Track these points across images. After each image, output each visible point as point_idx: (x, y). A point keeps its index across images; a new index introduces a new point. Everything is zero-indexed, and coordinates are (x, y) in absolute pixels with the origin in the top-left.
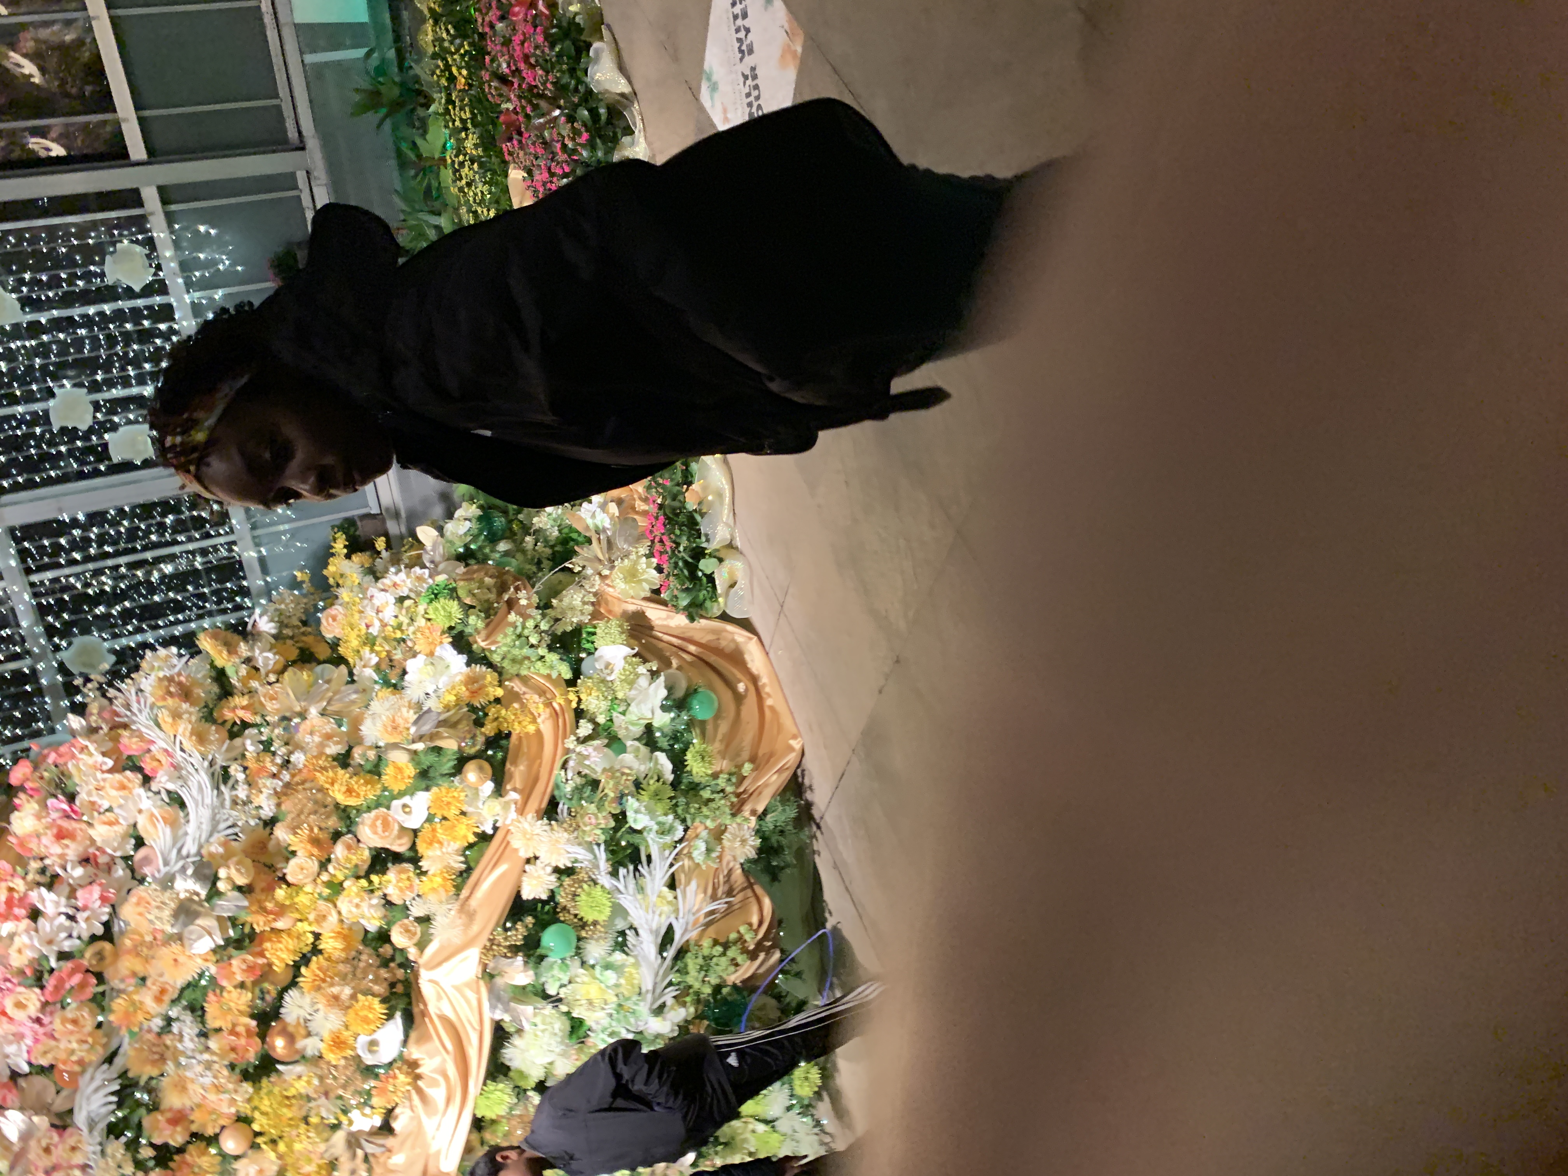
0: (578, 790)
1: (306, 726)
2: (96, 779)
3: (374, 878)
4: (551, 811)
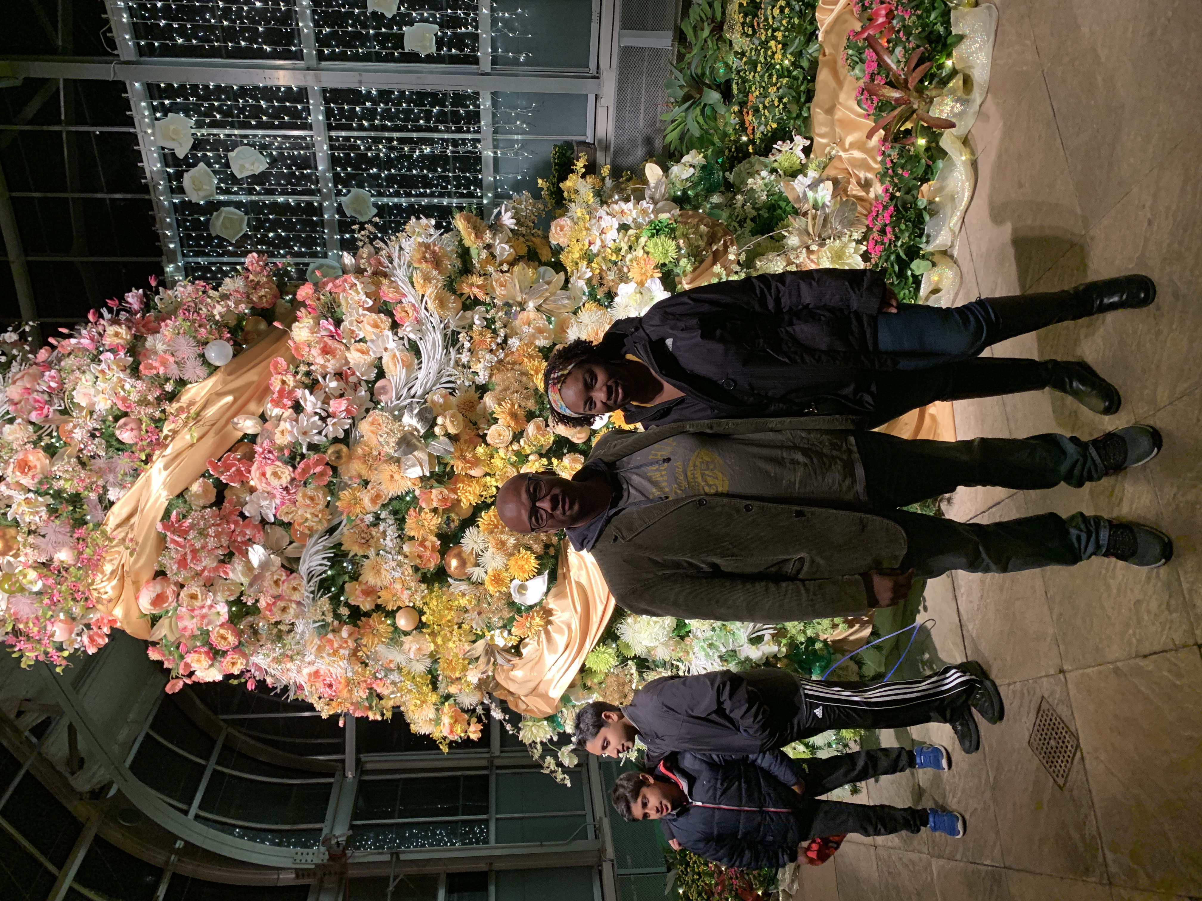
2: (358, 313)
3: (554, 460)
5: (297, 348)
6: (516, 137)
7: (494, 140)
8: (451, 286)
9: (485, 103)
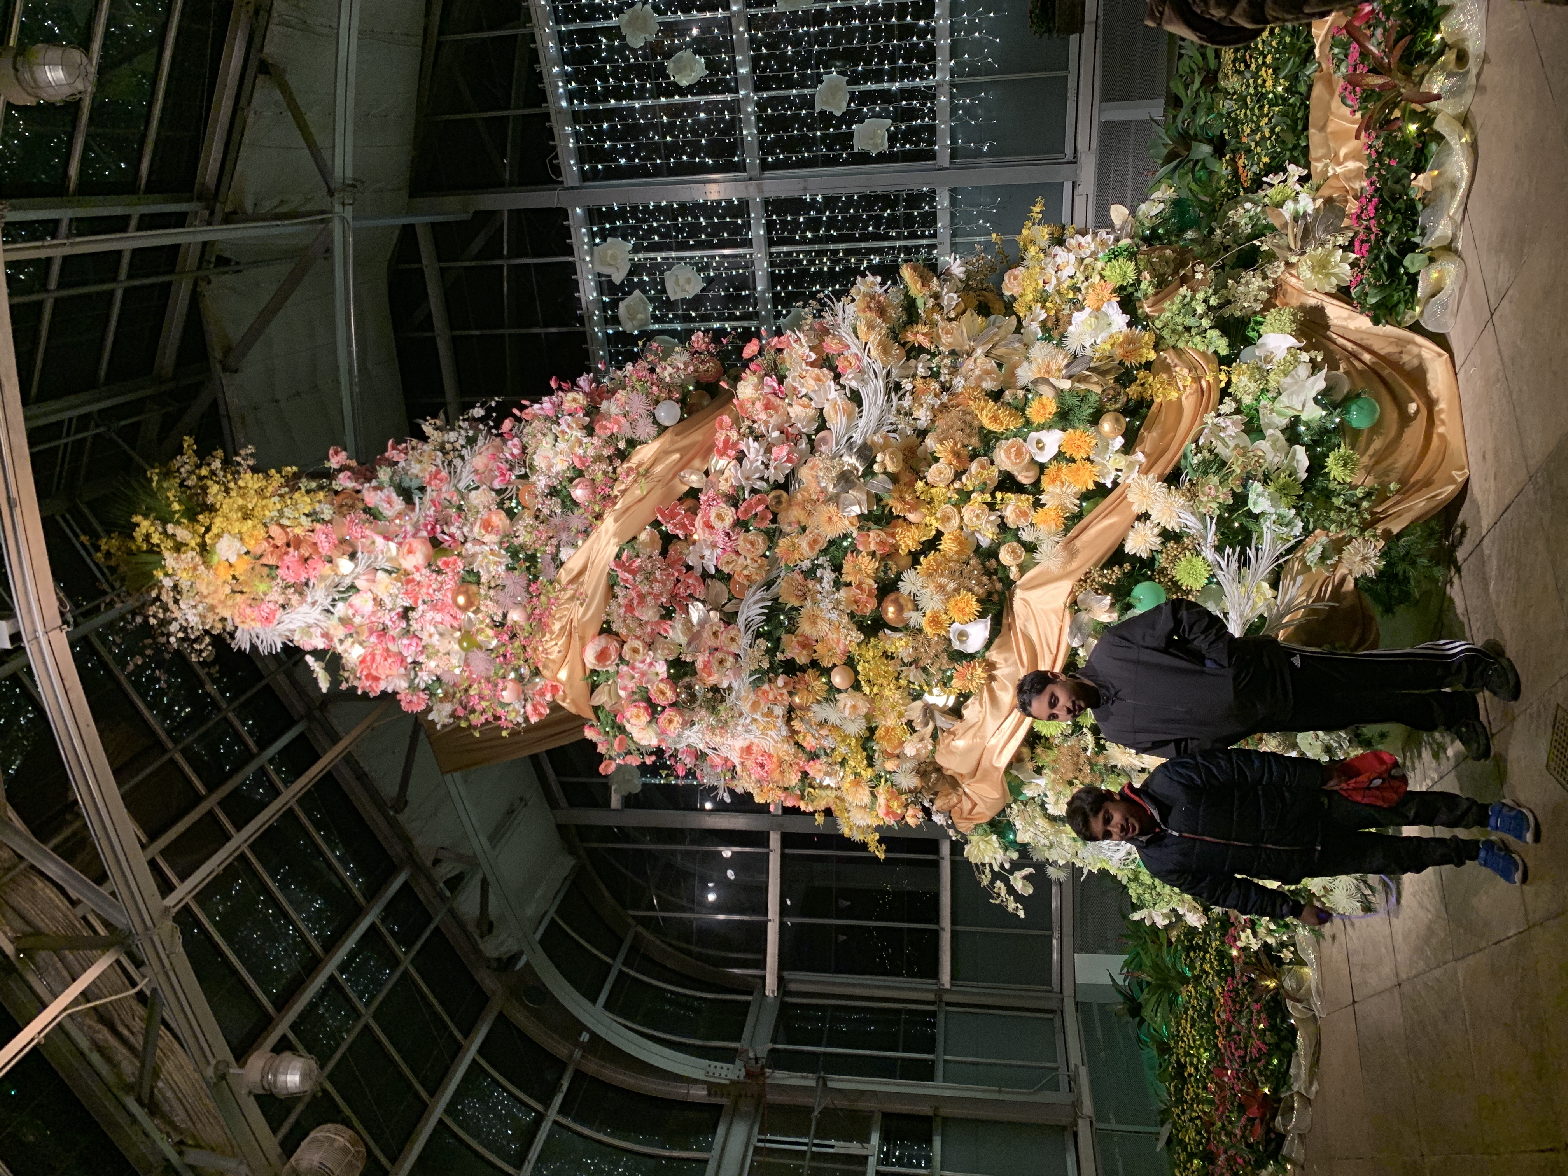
1: (970, 362)
2: (801, 368)
3: (999, 495)
4: (1173, 479)
5: (741, 406)
6: (978, 239)
7: (952, 244)
8: (895, 334)
9: (943, 202)
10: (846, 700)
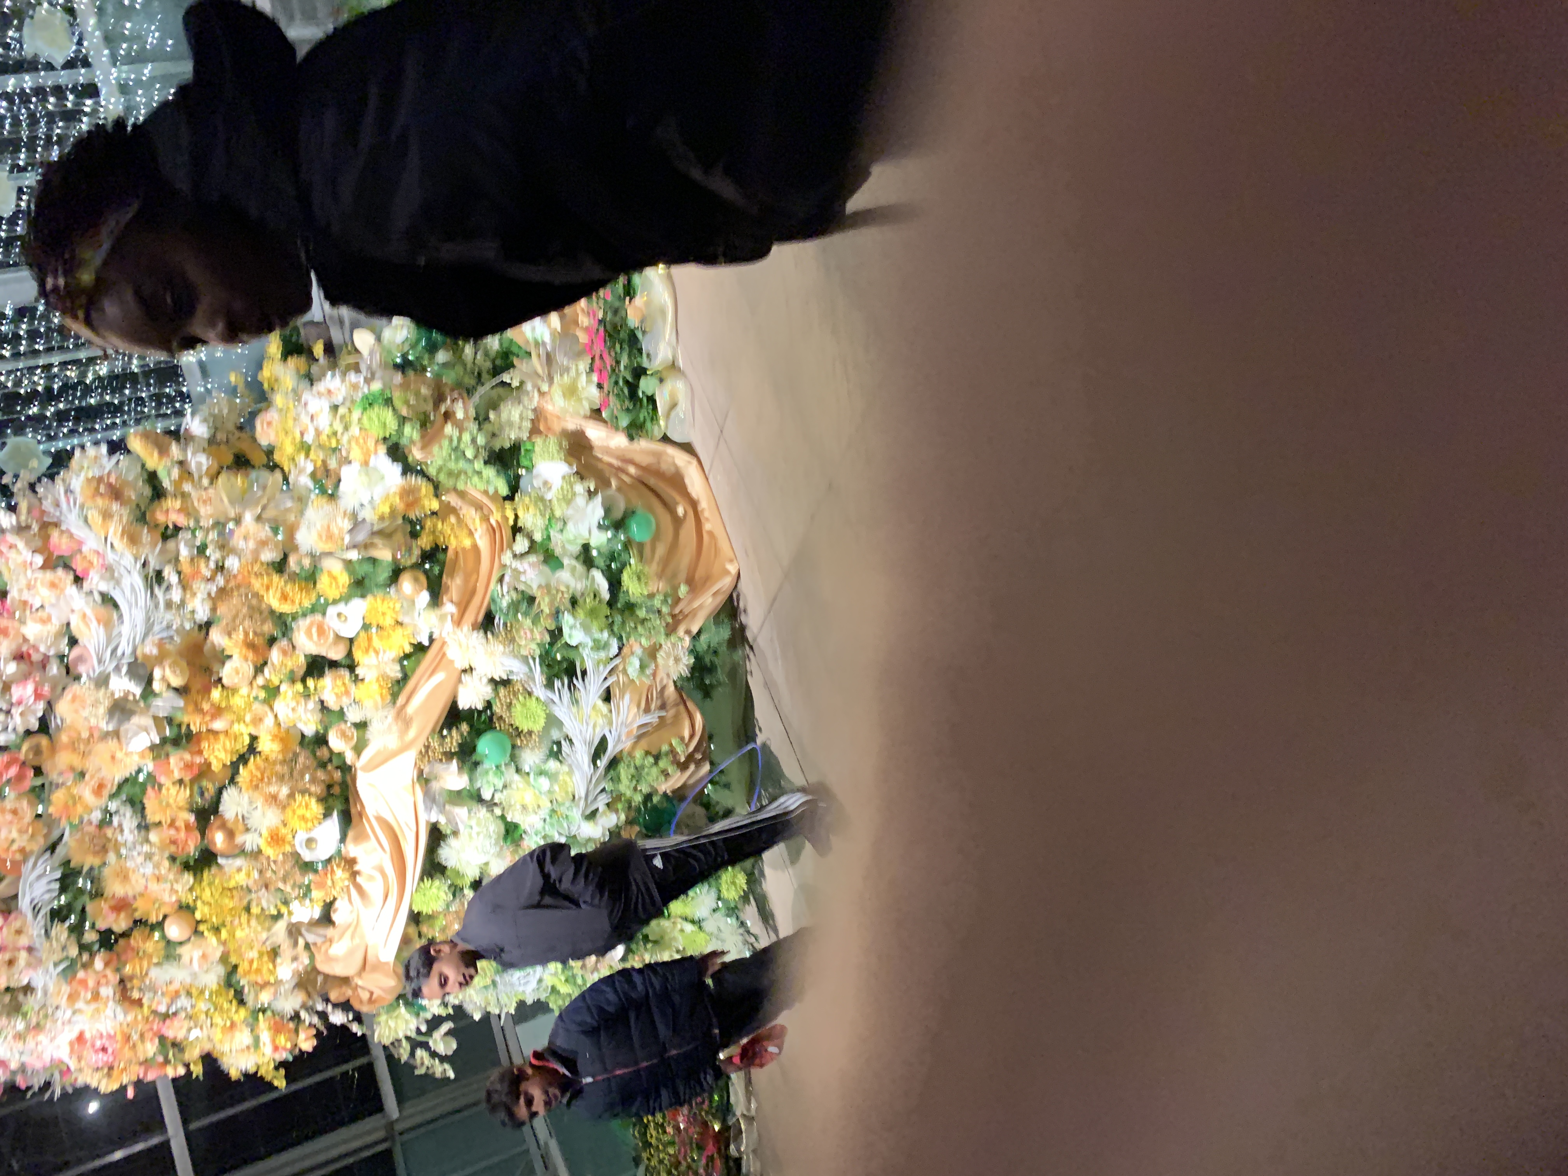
0: (514, 606)
1: (239, 533)
2: (26, 577)
3: (310, 682)
4: (487, 623)
8: (140, 517)
10: (190, 953)
